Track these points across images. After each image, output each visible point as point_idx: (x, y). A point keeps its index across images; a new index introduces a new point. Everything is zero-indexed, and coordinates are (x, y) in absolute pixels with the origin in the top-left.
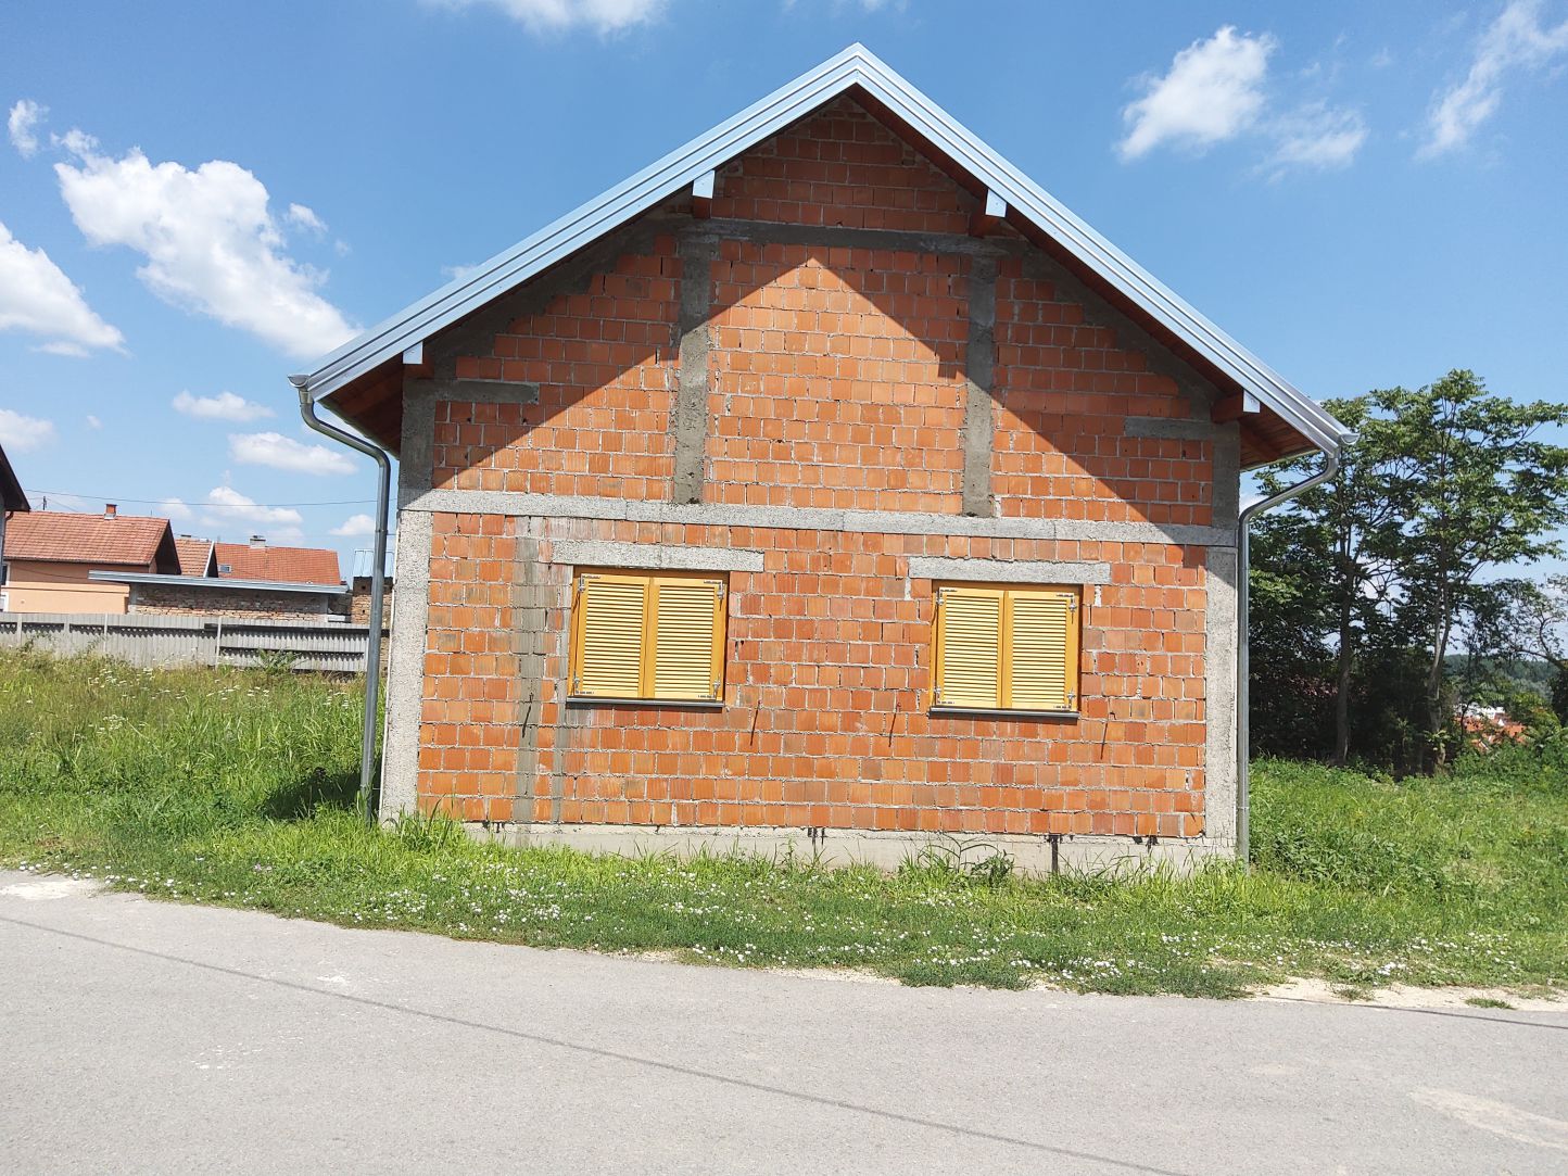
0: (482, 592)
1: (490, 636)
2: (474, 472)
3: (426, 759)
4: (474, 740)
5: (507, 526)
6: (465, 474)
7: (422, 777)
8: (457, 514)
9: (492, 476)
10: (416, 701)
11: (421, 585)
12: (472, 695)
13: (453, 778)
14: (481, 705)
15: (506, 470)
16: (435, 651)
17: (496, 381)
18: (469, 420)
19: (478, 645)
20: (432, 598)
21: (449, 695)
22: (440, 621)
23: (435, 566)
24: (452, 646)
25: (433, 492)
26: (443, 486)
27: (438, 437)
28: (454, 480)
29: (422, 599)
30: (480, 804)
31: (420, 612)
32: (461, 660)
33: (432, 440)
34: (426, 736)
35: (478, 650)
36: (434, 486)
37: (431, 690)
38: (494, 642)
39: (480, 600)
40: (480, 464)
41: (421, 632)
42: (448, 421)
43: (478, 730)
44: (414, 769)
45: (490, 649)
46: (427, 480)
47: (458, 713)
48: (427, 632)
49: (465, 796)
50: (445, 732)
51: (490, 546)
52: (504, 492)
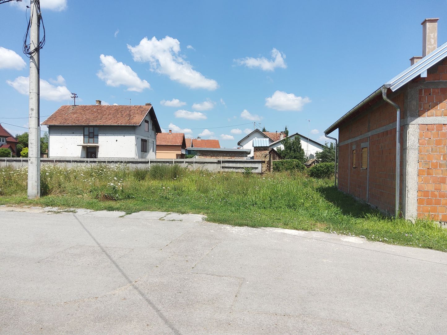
0: (436, 149)
1: (440, 163)
2: (432, 111)
3: (420, 202)
4: (436, 196)
5: (444, 128)
6: (430, 111)
7: (419, 207)
8: (427, 124)
9: (438, 112)
10: (416, 184)
11: (416, 147)
12: (434, 182)
13: (429, 207)
14: (437, 185)
15: (443, 110)
16: (422, 168)
17: (439, 81)
18: (430, 94)
19: (435, 166)
20: (420, 152)
21: (426, 182)
22: (422, 159)
23: (420, 141)
24: (427, 166)
25: (419, 118)
26: (422, 116)
27: (420, 100)
28: (426, 114)
29: (417, 152)
30: (438, 216)
31: (416, 156)
32: (430, 171)
33: (418, 101)
34: (420, 195)
35: (436, 167)
36: (419, 116)
37: (421, 180)
38: (441, 165)
39: (436, 152)
40: (434, 108)
41: (417, 162)
42: (423, 95)
43: (437, 193)
44: (416, 205)
45: (440, 167)
46: (417, 114)
47: (430, 187)
48: (418, 162)
49: (433, 213)
50: (426, 193)
51: (438, 134)
52: (443, 117)
